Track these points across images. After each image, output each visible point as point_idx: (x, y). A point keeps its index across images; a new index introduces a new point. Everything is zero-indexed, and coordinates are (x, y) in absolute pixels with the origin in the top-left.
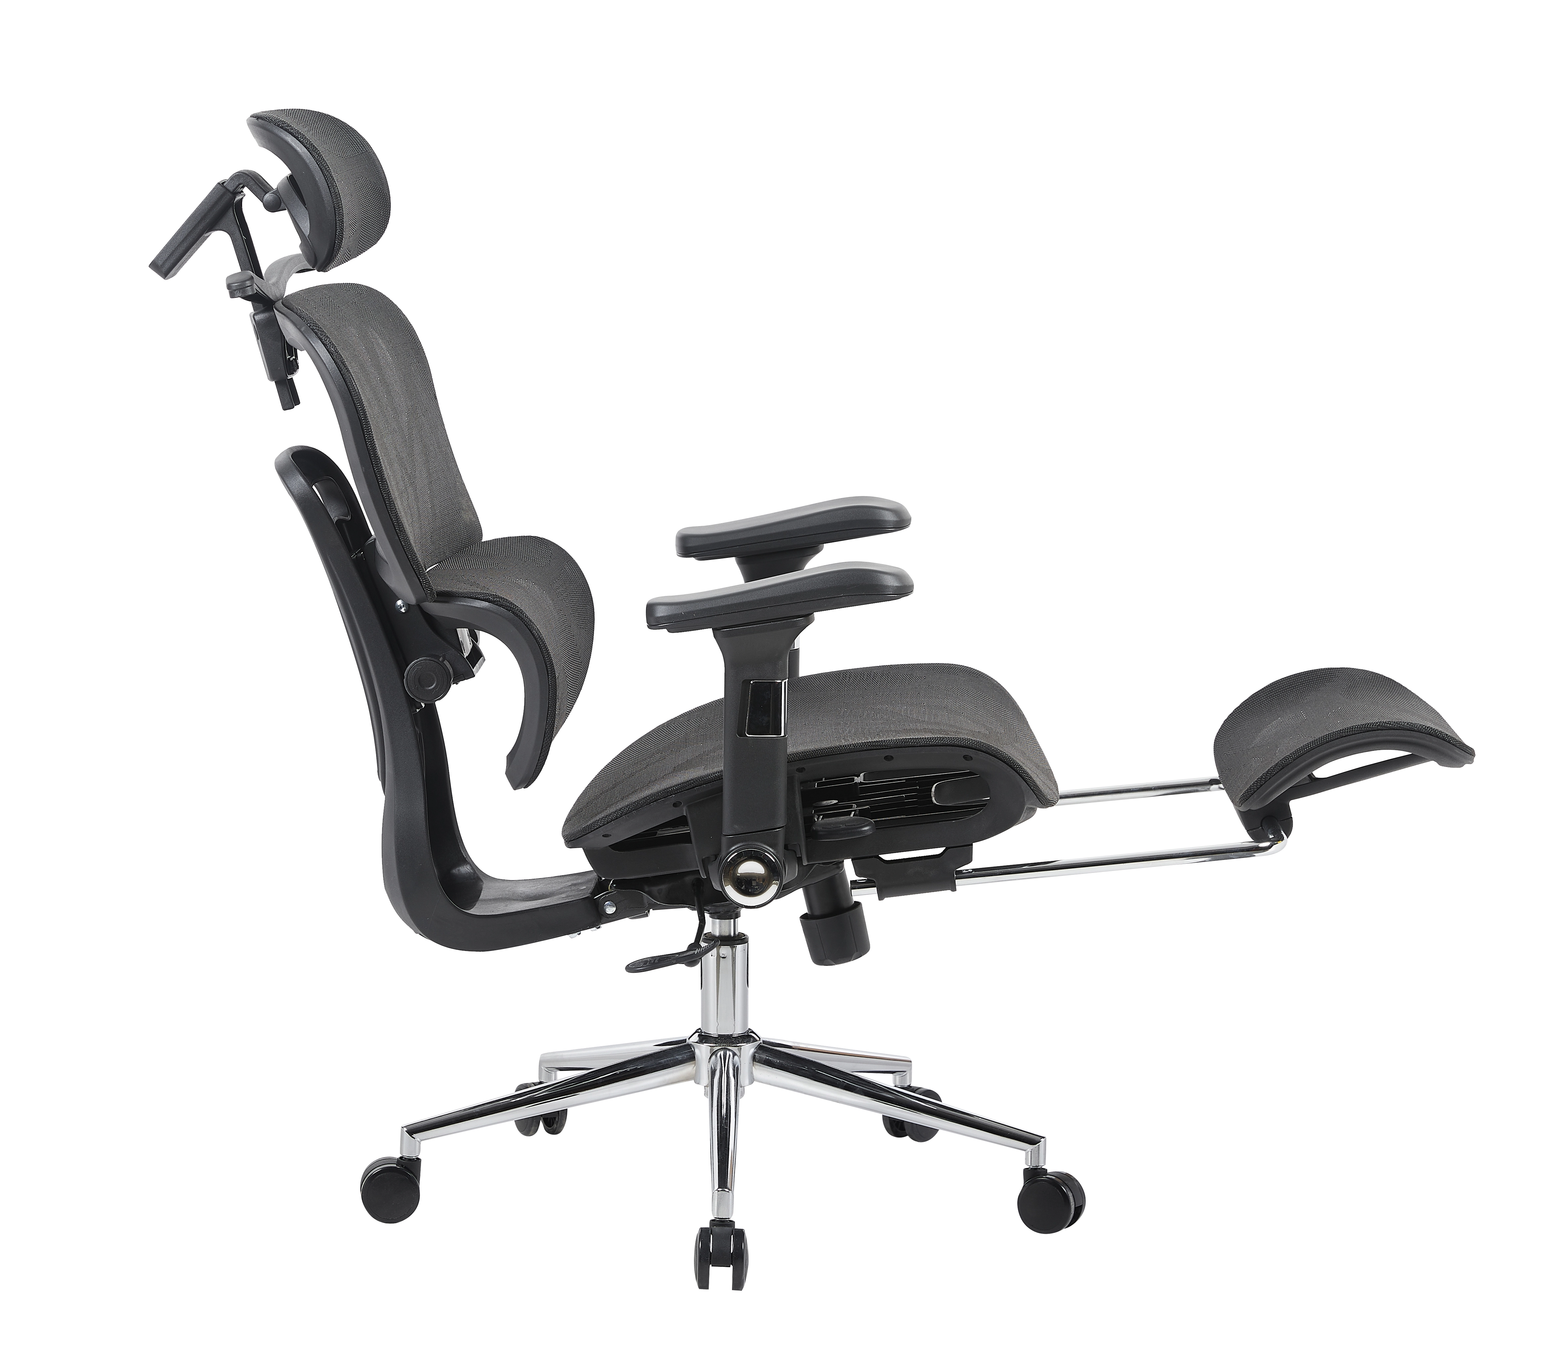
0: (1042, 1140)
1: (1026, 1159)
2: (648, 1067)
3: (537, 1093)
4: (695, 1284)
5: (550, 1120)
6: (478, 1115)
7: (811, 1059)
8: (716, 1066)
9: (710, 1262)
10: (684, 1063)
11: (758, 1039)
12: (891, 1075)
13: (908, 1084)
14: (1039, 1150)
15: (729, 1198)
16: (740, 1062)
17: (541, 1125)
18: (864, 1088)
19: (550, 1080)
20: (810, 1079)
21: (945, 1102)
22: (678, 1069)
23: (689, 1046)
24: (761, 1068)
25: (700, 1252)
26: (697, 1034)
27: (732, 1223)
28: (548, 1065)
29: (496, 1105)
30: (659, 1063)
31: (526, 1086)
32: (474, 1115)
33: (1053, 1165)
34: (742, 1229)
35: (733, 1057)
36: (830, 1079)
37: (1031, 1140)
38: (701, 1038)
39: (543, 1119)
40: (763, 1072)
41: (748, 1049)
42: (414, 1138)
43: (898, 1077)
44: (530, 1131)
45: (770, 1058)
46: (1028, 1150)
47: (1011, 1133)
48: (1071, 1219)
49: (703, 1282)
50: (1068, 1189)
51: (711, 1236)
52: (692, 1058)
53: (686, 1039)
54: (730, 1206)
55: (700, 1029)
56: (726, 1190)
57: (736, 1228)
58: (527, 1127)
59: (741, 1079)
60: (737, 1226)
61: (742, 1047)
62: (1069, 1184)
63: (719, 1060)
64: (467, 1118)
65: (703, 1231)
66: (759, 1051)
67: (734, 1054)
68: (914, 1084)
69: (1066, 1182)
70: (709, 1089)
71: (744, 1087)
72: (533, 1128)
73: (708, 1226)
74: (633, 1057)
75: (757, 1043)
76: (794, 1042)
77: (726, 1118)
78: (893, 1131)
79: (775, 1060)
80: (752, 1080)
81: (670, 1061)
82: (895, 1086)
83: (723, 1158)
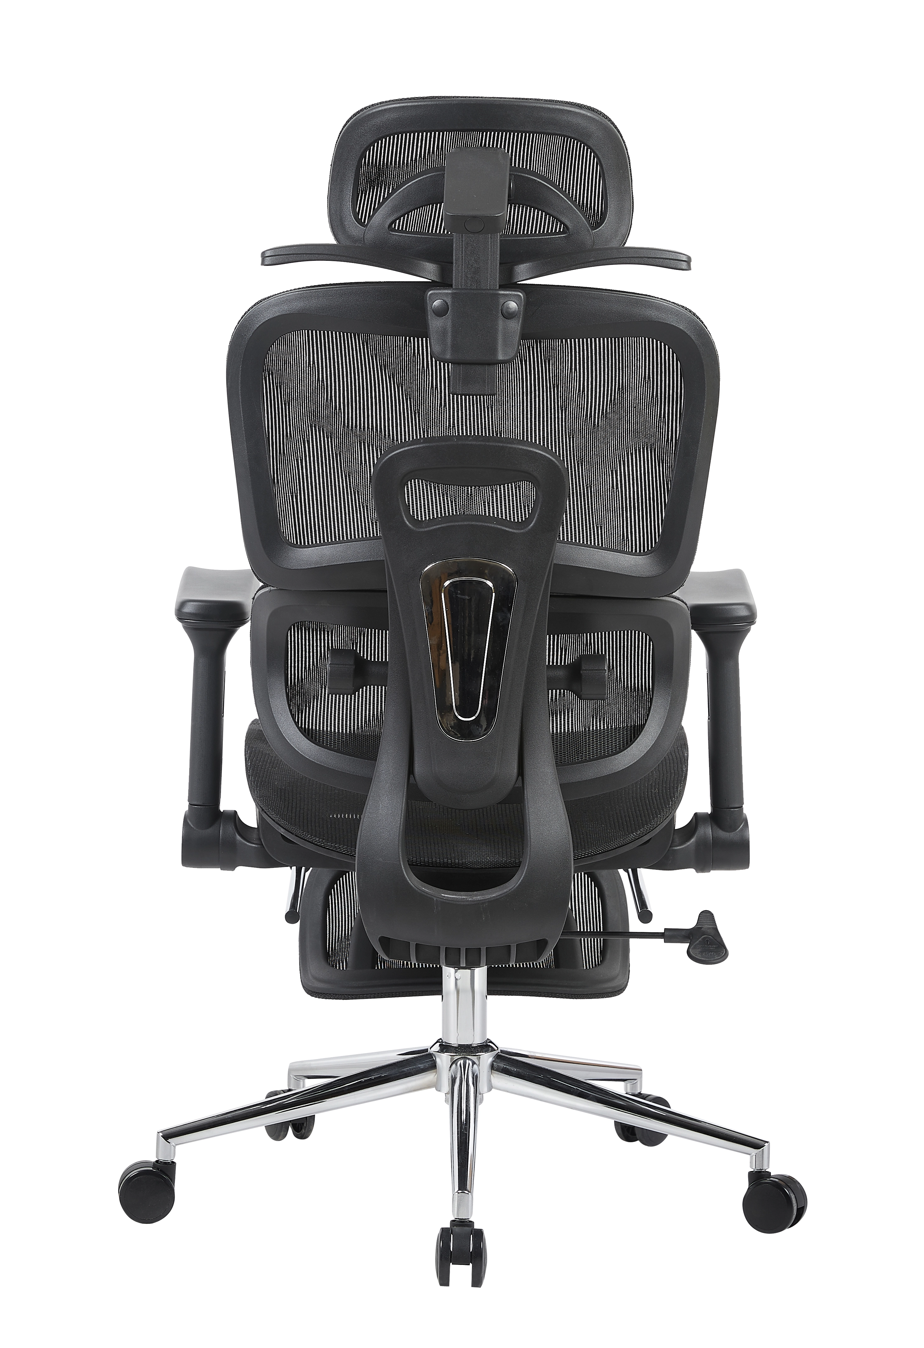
0: (766, 1144)
1: (751, 1163)
2: (391, 1075)
3: (286, 1100)
4: (437, 1281)
5: (299, 1125)
6: (231, 1121)
7: (547, 1068)
8: (456, 1074)
9: (451, 1260)
10: (426, 1071)
11: (496, 1048)
12: (622, 1083)
13: (639, 1092)
14: (763, 1154)
15: (468, 1200)
16: (479, 1070)
17: (290, 1130)
18: (597, 1095)
19: (299, 1088)
20: (546, 1086)
21: (673, 1109)
22: (420, 1077)
23: (431, 1055)
24: (499, 1076)
25: (441, 1251)
26: (438, 1044)
27: (472, 1223)
28: (297, 1073)
29: (247, 1112)
30: (402, 1072)
31: (275, 1093)
32: (226, 1121)
33: (776, 1168)
34: (481, 1230)
35: (473, 1065)
36: (565, 1086)
37: (755, 1144)
38: (442, 1047)
39: (292, 1124)
40: (501, 1080)
41: (487, 1059)
42: (169, 1143)
43: (629, 1085)
44: (279, 1136)
45: (507, 1067)
46: (753, 1154)
47: (736, 1138)
48: (793, 1220)
49: (444, 1279)
50: (790, 1191)
51: (452, 1236)
52: (433, 1066)
53: (427, 1049)
54: (470, 1208)
55: (441, 1039)
56: (465, 1192)
57: (475, 1228)
58: (277, 1132)
59: (480, 1087)
60: (476, 1227)
61: (481, 1056)
62: (792, 1186)
63: (459, 1068)
64: (220, 1124)
65: (444, 1230)
66: (497, 1060)
67: (474, 1063)
68: (645, 1091)
69: (789, 1185)
70: (449, 1096)
71: (483, 1094)
72: (282, 1133)
73: (448, 1226)
74: (377, 1066)
75: (495, 1053)
76: (530, 1052)
77: (466, 1124)
78: (624, 1136)
79: (512, 1069)
80: (490, 1088)
81: (413, 1069)
82: (627, 1093)
83: (463, 1162)
